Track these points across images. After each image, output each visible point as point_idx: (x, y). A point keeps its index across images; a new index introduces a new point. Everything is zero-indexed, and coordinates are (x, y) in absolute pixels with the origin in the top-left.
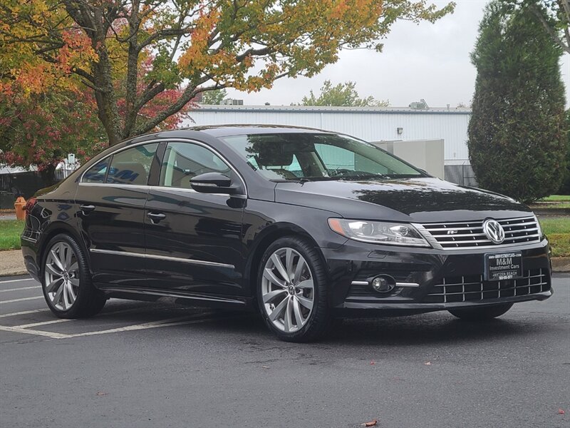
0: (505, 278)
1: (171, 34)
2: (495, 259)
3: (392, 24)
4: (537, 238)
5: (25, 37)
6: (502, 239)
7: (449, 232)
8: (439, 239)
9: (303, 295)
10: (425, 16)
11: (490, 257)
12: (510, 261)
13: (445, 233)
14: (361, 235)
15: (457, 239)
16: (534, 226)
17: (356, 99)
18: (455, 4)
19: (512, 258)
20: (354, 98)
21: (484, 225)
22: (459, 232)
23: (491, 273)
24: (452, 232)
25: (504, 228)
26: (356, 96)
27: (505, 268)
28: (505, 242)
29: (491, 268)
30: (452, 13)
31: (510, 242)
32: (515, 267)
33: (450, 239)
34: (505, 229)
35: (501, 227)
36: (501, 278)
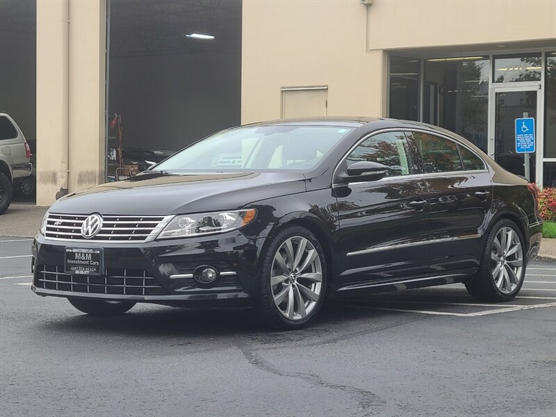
27: (83, 262)
32: (94, 263)
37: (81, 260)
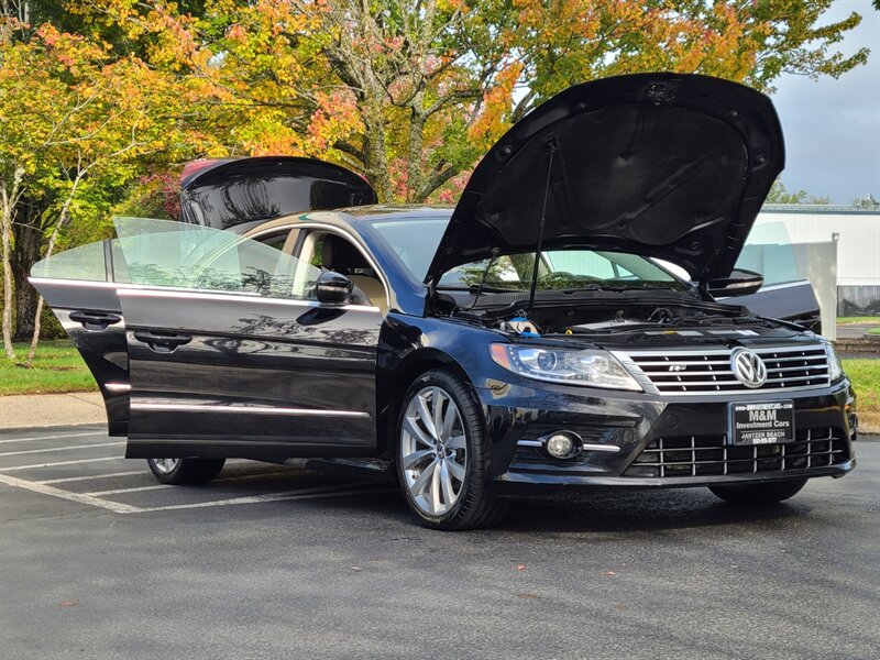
0: (764, 441)
1: (469, 96)
2: (747, 412)
3: (774, 80)
4: (825, 381)
5: (266, 100)
6: (761, 381)
7: (671, 369)
8: (654, 379)
9: (456, 460)
10: (827, 69)
11: (737, 409)
12: (773, 416)
13: (666, 369)
14: (537, 369)
15: (685, 379)
16: (823, 361)
17: (782, 194)
18: (868, 51)
19: (777, 410)
20: (779, 193)
21: (732, 358)
22: (689, 368)
23: (739, 433)
24: (678, 368)
25: (766, 364)
26: (783, 190)
27: (763, 425)
28: (766, 386)
29: (739, 426)
30: (864, 63)
31: (777, 385)
32: (782, 424)
33: (673, 379)
34: (768, 365)
35: (761, 362)
36: (756, 441)
37: (759, 421)
